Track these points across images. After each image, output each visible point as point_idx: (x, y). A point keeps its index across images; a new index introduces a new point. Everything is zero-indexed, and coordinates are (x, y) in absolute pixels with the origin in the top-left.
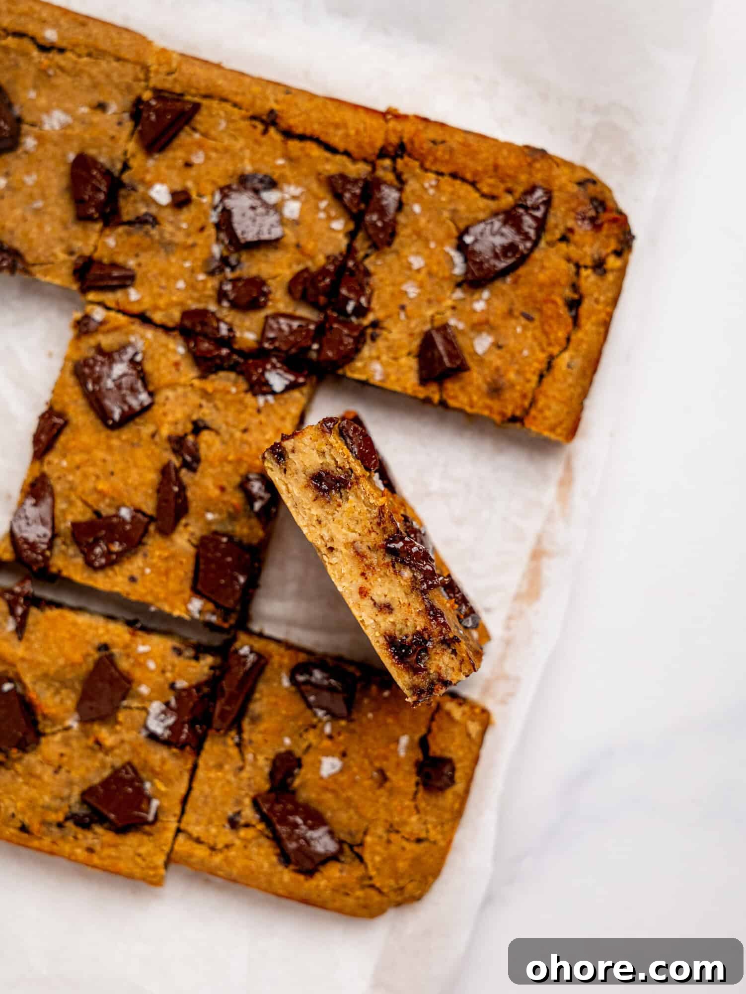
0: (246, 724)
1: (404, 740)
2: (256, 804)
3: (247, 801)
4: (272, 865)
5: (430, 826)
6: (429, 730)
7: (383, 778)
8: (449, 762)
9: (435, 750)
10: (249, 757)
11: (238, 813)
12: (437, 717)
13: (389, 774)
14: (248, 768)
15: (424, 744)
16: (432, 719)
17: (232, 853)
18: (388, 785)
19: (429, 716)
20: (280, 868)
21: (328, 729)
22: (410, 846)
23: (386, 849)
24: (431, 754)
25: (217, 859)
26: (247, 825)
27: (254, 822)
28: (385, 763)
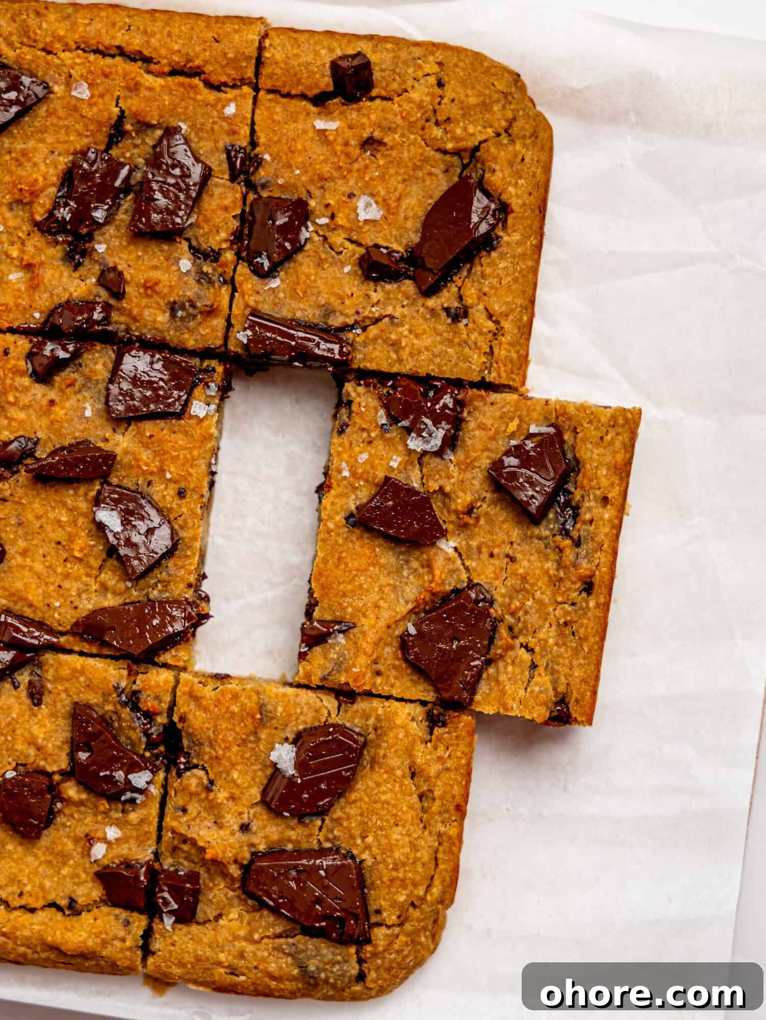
0: (336, 321)
1: (320, 124)
2: (429, 291)
3: (431, 302)
4: (502, 257)
5: (420, 74)
6: (303, 96)
7: (370, 143)
8: (334, 65)
9: (326, 82)
10: (376, 311)
11: (447, 310)
12: (285, 90)
13: (366, 135)
14: (389, 310)
15: (320, 100)
16: (288, 95)
17: (497, 308)
18: (377, 134)
19: (285, 100)
20: (504, 249)
21: (324, 221)
22: (449, 93)
23: (458, 122)
24: (331, 88)
25: (507, 325)
26: (461, 298)
27: (454, 289)
28: (352, 143)
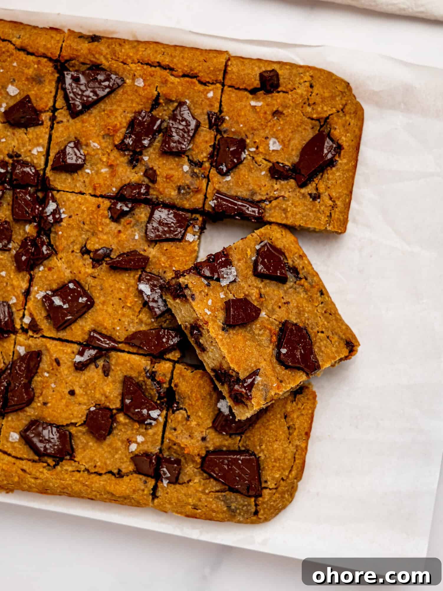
0: (257, 198)
1: (253, 103)
2: (302, 185)
3: (303, 191)
4: (338, 170)
5: (302, 81)
6: (245, 90)
7: (277, 113)
8: (261, 75)
9: (257, 83)
10: (276, 194)
11: (310, 195)
12: (237, 86)
13: (275, 109)
14: (283, 194)
15: (253, 92)
16: (238, 89)
17: (334, 194)
18: (280, 109)
19: (237, 91)
20: (339, 166)
21: (253, 149)
22: (315, 91)
23: (319, 104)
24: (259, 86)
25: (338, 203)
26: (317, 189)
27: (314, 185)
28: (268, 113)
